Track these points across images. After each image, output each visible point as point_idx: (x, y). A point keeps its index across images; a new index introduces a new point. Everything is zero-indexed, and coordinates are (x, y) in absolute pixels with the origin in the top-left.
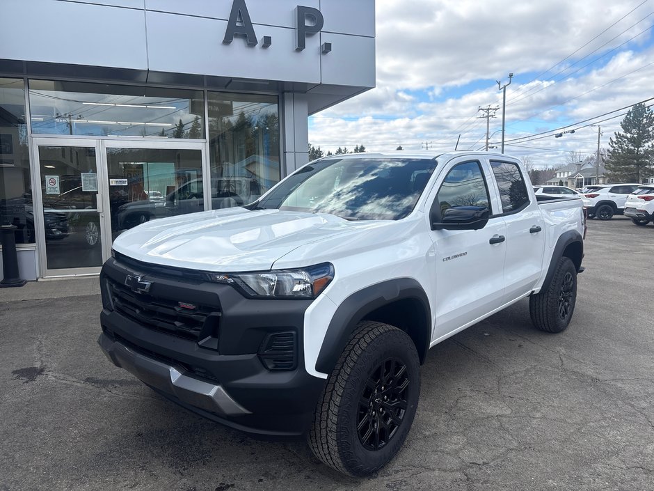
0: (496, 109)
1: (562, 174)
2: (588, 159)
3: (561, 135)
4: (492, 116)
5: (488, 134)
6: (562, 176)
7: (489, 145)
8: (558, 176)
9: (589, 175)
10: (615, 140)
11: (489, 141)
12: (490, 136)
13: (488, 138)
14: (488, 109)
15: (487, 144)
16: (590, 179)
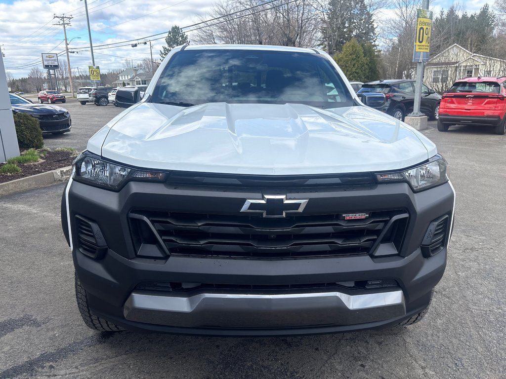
0: (70, 18)
1: (123, 77)
2: (138, 66)
3: (136, 45)
4: (68, 24)
5: (66, 40)
6: (124, 79)
7: (69, 50)
8: (121, 79)
9: (144, 78)
10: (163, 52)
11: (68, 46)
12: (68, 42)
13: (67, 44)
14: (63, 18)
15: (67, 49)
16: (145, 81)
